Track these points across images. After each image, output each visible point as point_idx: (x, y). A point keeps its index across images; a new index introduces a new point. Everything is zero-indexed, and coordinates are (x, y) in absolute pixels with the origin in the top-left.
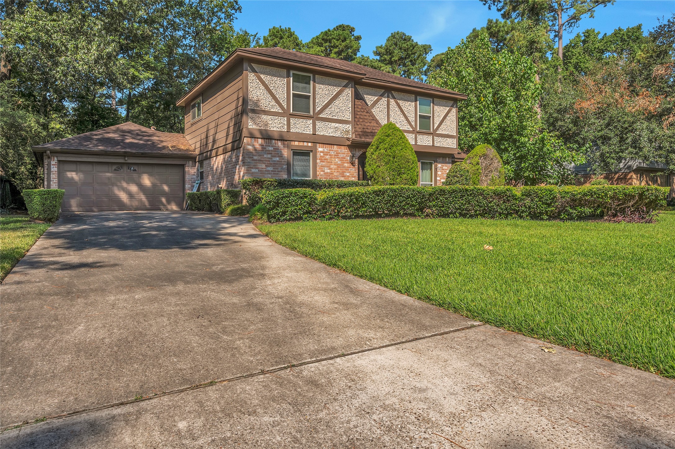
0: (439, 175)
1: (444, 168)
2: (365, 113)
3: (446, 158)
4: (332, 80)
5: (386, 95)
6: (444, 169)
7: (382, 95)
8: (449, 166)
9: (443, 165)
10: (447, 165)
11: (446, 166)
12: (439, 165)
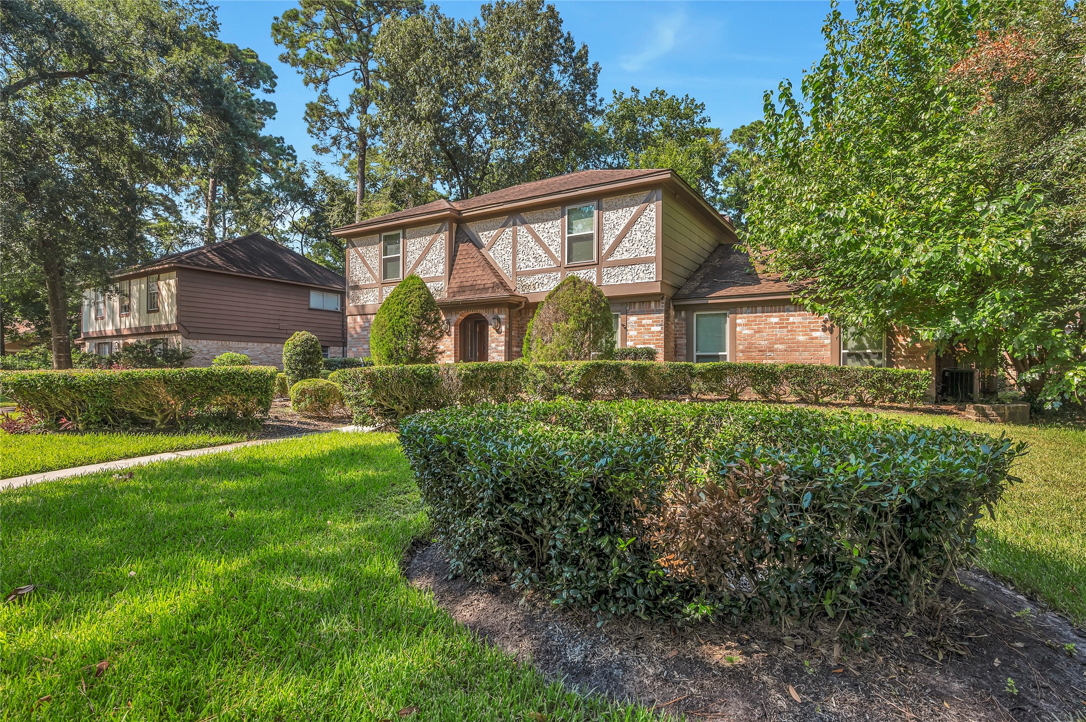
0: (631, 337)
1: (644, 322)
2: (469, 260)
3: (650, 302)
4: (423, 229)
5: (511, 223)
6: (644, 326)
7: (505, 225)
8: (659, 318)
9: (643, 316)
10: (652, 316)
11: (648, 318)
12: (633, 319)
